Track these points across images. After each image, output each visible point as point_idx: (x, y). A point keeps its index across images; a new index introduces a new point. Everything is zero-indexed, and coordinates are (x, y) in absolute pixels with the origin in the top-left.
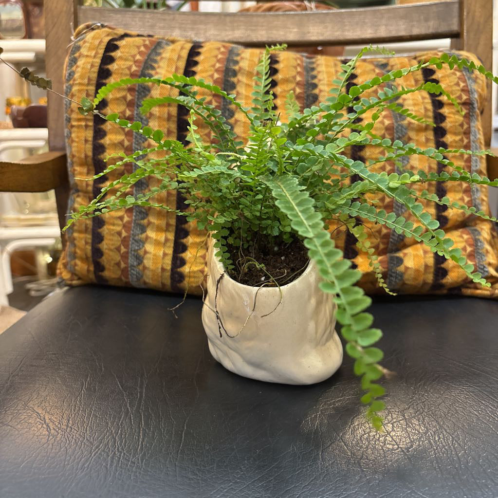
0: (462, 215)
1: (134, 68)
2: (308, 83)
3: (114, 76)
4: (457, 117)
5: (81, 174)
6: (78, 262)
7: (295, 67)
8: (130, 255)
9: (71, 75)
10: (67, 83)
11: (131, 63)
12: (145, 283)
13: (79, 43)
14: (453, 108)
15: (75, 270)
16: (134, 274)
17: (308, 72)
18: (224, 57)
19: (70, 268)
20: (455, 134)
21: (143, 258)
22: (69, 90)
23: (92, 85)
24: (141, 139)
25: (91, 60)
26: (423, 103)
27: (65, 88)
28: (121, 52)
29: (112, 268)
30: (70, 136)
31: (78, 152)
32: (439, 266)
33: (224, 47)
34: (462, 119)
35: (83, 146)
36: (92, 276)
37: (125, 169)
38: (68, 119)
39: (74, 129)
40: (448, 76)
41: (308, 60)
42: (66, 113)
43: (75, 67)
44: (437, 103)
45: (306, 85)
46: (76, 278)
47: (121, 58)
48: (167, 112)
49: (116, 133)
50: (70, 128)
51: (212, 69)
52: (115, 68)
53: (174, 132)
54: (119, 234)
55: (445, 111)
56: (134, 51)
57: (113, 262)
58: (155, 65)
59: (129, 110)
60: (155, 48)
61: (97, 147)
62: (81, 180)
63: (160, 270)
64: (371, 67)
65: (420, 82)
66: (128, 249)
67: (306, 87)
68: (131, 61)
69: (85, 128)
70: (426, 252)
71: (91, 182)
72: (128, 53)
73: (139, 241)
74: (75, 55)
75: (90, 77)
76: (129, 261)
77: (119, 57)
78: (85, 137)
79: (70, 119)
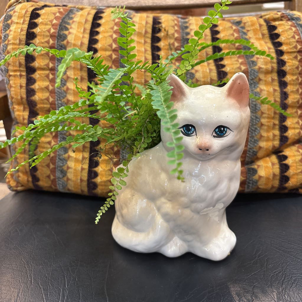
0: (298, 135)
1: (52, 31)
2: (183, 39)
3: (38, 37)
4: (294, 62)
5: (18, 110)
6: (21, 174)
7: (173, 27)
8: (57, 170)
9: (6, 37)
10: (3, 43)
11: (50, 27)
12: (69, 190)
13: (10, 13)
14: (291, 56)
15: (19, 180)
16: (60, 184)
17: (183, 30)
19: (16, 178)
20: (293, 74)
21: (66, 172)
22: (5, 48)
23: (22, 44)
24: (61, 84)
26: (269, 52)
27: (2, 46)
28: (42, 19)
29: (44, 179)
30: (9, 82)
31: (16, 95)
32: (283, 174)
34: (297, 63)
35: (19, 91)
36: (31, 185)
37: (50, 107)
38: (6, 70)
39: (11, 78)
40: (286, 31)
41: (183, 20)
43: (8, 31)
44: (279, 52)
45: (181, 40)
46: (20, 185)
47: (42, 23)
48: (79, 64)
49: (43, 80)
50: (8, 77)
51: (112, 30)
52: (38, 31)
53: (85, 79)
55: (285, 57)
56: (52, 17)
57: (45, 175)
58: (68, 27)
59: (51, 63)
60: (68, 14)
61: (29, 91)
62: (19, 115)
63: (79, 181)
64: (229, 25)
65: (266, 36)
66: (55, 165)
67: (182, 41)
68: (49, 25)
69: (20, 77)
70: (273, 164)
71: (26, 117)
72: (47, 19)
73: (63, 160)
74: (8, 22)
75: (21, 38)
76: (57, 175)
77: (41, 23)
78: (20, 84)
79: (8, 70)
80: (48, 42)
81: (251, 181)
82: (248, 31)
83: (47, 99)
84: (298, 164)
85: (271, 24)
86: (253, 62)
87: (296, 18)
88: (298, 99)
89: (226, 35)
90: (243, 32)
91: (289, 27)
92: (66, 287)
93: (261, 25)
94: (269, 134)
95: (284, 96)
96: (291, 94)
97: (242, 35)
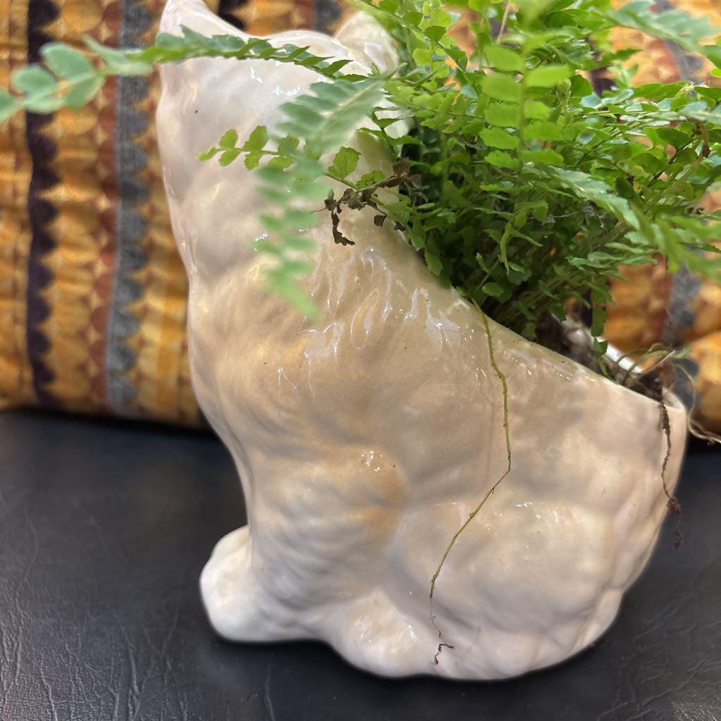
8: (108, 348)
16: (118, 389)
21: (136, 355)
29: (70, 376)
54: (84, 300)
57: (72, 363)
59: (107, 26)
63: (175, 382)
66: (105, 334)
69: (8, 66)
73: (129, 318)
76: (107, 362)
83: (90, 135)
86: (691, 59)
92: (133, 691)
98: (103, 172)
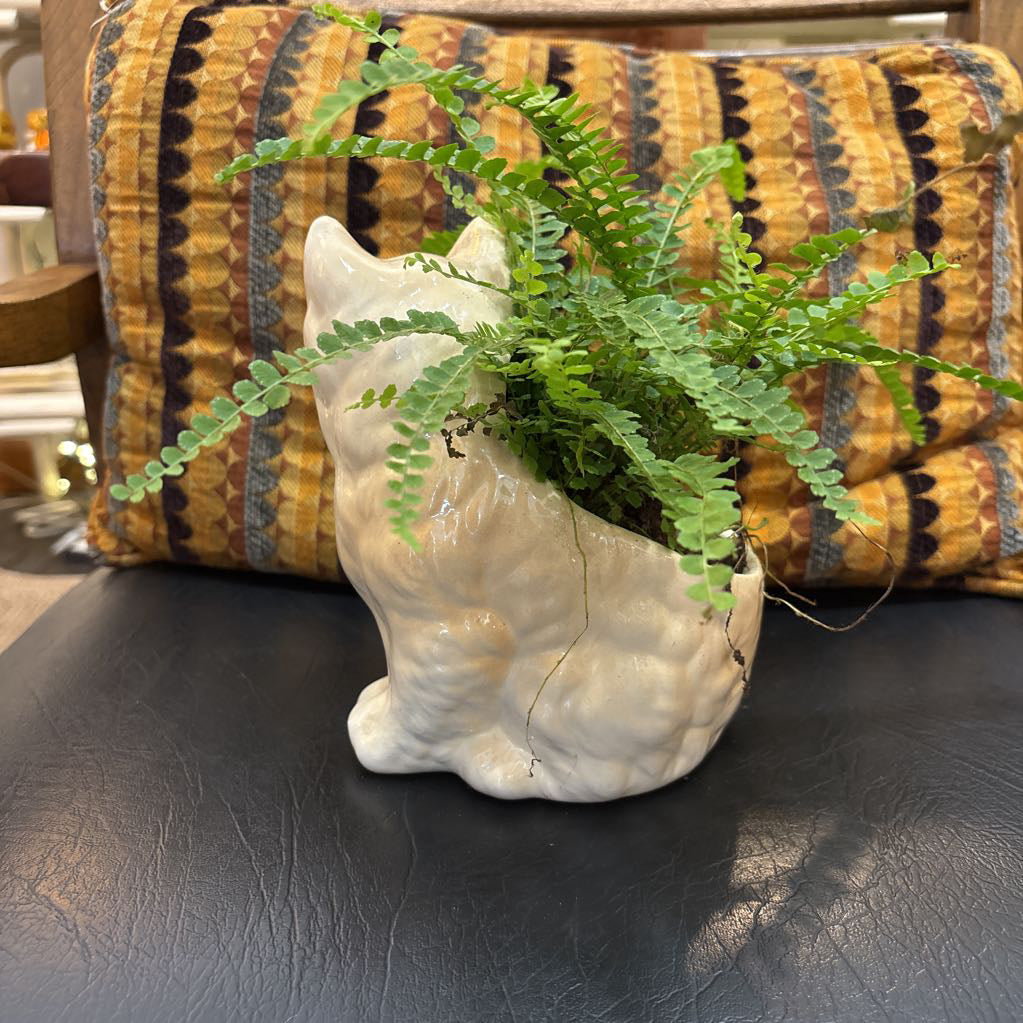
0: (969, 417)
1: (247, 81)
2: (638, 118)
3: (202, 99)
4: (966, 198)
5: (132, 321)
6: (133, 516)
7: (610, 81)
8: (247, 504)
9: (103, 93)
10: (95, 112)
11: (241, 69)
12: (281, 564)
13: (119, 19)
14: (959, 180)
15: (125, 531)
16: (256, 546)
17: (637, 91)
18: (452, 56)
19: (116, 527)
20: (961, 236)
21: (276, 510)
22: (99, 131)
23: (152, 119)
24: (266, 246)
25: (148, 60)
26: (893, 166)
27: (89, 124)
28: (216, 42)
29: (207, 531)
30: (107, 235)
31: (127, 272)
32: (920, 531)
33: (450, 30)
34: (976, 202)
35: (136, 261)
36: (164, 548)
37: (231, 313)
38: (100, 198)
39: (113, 221)
40: (949, 104)
41: (637, 62)
42: (94, 181)
43: (111, 75)
44: (923, 167)
45: (632, 122)
46: (128, 548)
47: (216, 56)
48: (324, 184)
49: (211, 231)
50: (104, 217)
52: (203, 80)
54: (222, 457)
55: (941, 185)
56: (247, 40)
57: (209, 519)
58: (296, 74)
59: (238, 179)
60: (294, 32)
61: (167, 262)
62: (133, 336)
63: (313, 537)
64: (776, 80)
65: (886, 117)
66: (243, 490)
67: (634, 126)
68: (239, 63)
69: (139, 220)
70: (892, 500)
71: (157, 342)
72: (232, 44)
73: (266, 473)
74: (111, 47)
75: (147, 99)
76: (246, 518)
77: (212, 54)
78: (141, 239)
79: (104, 196)
80: (231, 115)
81: (824, 546)
82: (833, 101)
83: (224, 289)
84: (965, 503)
85: (904, 83)
86: (844, 195)
87: (978, 65)
88: (974, 309)
89: (766, 112)
90: (818, 104)
91: (958, 92)
93: (871, 86)
94: (884, 412)
95: (931, 298)
96: (955, 294)
97: (815, 115)
98: (237, 326)
